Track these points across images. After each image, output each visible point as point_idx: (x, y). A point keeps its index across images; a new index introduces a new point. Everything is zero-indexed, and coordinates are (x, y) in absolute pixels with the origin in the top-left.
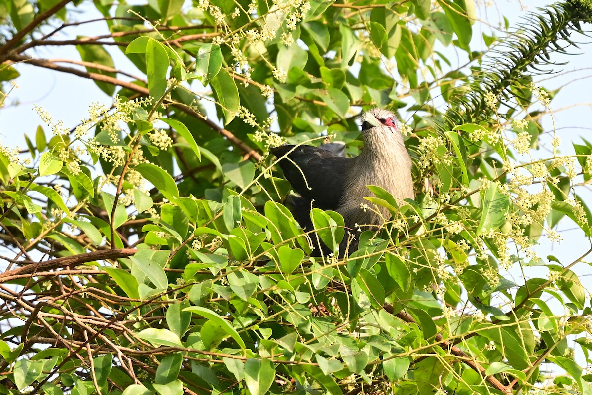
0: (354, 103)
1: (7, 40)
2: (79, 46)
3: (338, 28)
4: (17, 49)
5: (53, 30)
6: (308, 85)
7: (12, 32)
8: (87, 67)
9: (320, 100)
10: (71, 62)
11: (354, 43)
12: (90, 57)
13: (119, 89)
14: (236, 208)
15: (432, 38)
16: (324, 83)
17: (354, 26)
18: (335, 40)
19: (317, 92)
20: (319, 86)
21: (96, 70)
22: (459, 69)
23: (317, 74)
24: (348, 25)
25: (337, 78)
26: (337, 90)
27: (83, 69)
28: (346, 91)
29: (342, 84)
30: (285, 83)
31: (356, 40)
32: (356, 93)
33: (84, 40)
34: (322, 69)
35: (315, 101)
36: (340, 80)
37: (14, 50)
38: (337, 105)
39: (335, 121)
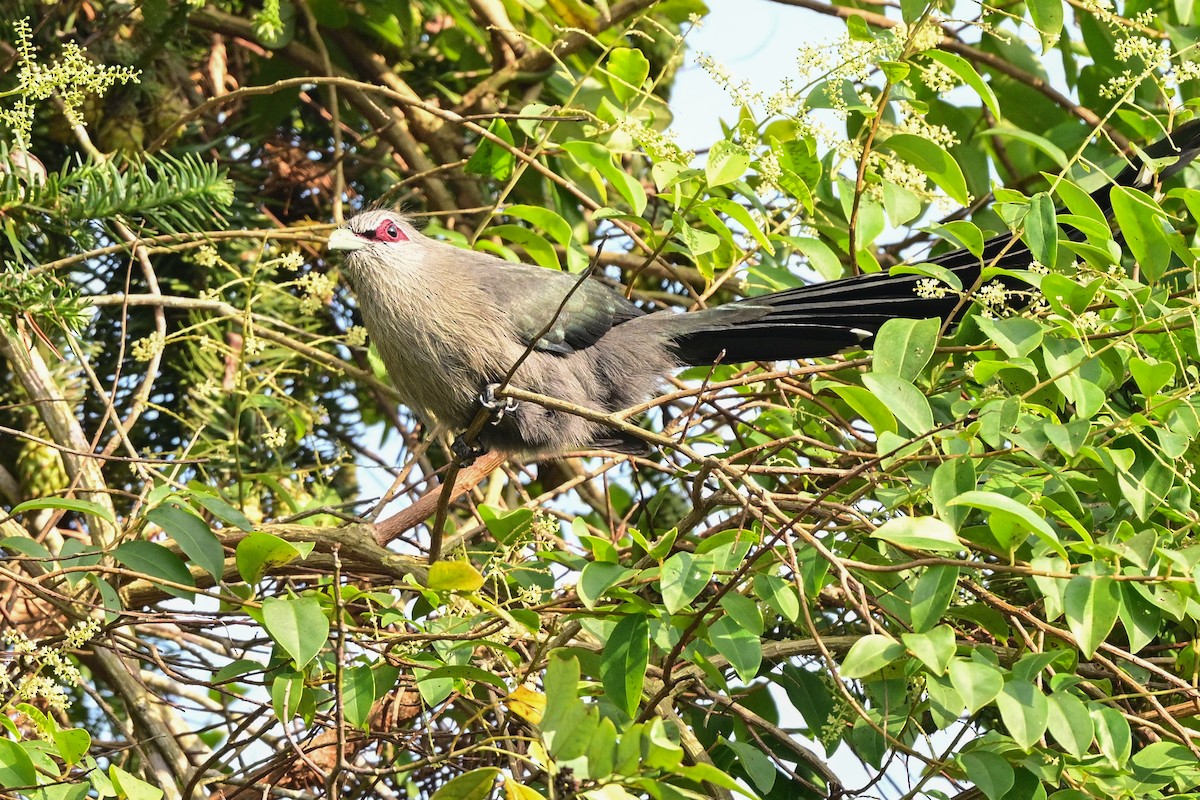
14: (1047, 218)
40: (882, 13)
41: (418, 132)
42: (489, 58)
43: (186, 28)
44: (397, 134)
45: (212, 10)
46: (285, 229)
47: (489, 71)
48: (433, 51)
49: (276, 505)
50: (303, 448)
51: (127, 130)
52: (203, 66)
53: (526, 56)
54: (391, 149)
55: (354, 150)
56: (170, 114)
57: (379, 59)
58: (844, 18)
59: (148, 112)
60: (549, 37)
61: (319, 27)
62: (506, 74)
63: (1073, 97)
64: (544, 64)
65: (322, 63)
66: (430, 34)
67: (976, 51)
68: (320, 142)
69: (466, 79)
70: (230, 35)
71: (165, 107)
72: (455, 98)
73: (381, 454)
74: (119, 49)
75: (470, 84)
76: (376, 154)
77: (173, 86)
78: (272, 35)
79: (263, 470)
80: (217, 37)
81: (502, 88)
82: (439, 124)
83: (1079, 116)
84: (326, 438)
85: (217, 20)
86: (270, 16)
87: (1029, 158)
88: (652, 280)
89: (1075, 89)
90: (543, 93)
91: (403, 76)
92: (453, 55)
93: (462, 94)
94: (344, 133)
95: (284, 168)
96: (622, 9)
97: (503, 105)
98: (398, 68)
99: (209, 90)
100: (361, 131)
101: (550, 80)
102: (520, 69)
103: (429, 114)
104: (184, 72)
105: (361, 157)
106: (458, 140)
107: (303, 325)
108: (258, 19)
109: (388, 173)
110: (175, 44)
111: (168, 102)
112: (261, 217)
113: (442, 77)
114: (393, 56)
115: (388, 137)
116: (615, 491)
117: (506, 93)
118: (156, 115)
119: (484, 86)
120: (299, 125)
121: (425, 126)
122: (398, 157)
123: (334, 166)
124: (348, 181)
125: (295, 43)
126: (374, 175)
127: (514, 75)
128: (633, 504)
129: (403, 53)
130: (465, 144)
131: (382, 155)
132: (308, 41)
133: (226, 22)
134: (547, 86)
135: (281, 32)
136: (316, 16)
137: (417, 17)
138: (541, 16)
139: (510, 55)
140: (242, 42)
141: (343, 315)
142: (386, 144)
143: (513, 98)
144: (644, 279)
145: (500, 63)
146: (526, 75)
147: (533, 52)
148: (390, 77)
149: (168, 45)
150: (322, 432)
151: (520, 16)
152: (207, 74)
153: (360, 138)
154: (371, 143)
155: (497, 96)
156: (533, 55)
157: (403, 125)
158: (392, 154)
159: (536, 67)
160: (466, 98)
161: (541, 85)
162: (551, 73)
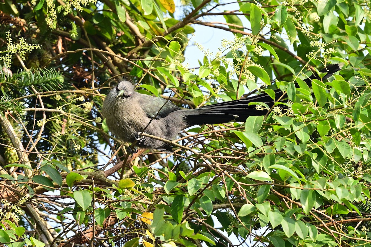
0: (362, 42)
1: (189, 13)
2: (225, 16)
3: (353, 5)
4: (194, 17)
5: (212, 8)
6: (339, 34)
7: (192, 9)
8: (229, 26)
9: (344, 41)
10: (221, 24)
11: (361, 12)
12: (231, 21)
14: (293, 89)
16: (347, 33)
17: (362, 4)
18: (352, 11)
19: (343, 38)
20: (345, 34)
21: (233, 27)
23: (344, 29)
24: (359, 4)
25: (353, 30)
26: (353, 36)
27: (227, 27)
28: (358, 37)
29: (356, 33)
30: (327, 33)
31: (362, 11)
32: (363, 37)
33: (227, 12)
34: (346, 26)
35: (342, 42)
36: (355, 31)
37: (193, 18)
38: (353, 44)
39: (353, 52)
40: (243, 31)
41: (115, 63)
42: (135, 43)
43: (51, 34)
44: (109, 64)
45: (58, 30)
46: (79, 90)
47: (135, 46)
48: (120, 41)
49: (76, 166)
50: (83, 150)
51: (35, 63)
52: (56, 45)
53: (145, 42)
54: (108, 68)
55: (97, 68)
56: (47, 58)
57: (105, 43)
58: (233, 32)
59: (41, 58)
60: (151, 37)
61: (88, 34)
62: (139, 47)
63: (296, 54)
64: (150, 44)
65: (89, 44)
66: (118, 36)
67: (269, 41)
68: (88, 66)
69: (128, 49)
70: (63, 36)
71: (45, 56)
72: (125, 54)
73: (105, 152)
74: (33, 40)
75: (129, 50)
76: (103, 69)
77: (47, 50)
78: (75, 36)
79: (72, 156)
80: (60, 37)
81: (138, 51)
82: (121, 61)
83: (297, 59)
84: (90, 148)
85: (60, 32)
86: (74, 31)
87: (283, 70)
89: (296, 52)
90: (149, 52)
91: (111, 48)
92: (125, 42)
93: (127, 53)
94: (94, 63)
95: (79, 73)
96: (171, 29)
97: (138, 56)
98: (110, 46)
99: (58, 52)
100: (99, 63)
101: (152, 49)
102: (143, 46)
103: (118, 58)
104: (50, 47)
105: (99, 70)
106: (126, 66)
107: (83, 117)
108: (71, 32)
109: (107, 74)
110: (48, 39)
111: (46, 55)
112: (72, 87)
113: (122, 48)
115: (107, 65)
116: (169, 162)
117: (139, 53)
118: (43, 58)
119: (133, 51)
120: (82, 61)
121: (117, 62)
122: (109, 70)
123: (92, 73)
124: (96, 77)
125: (81, 39)
126: (103, 75)
127: (141, 48)
128: (174, 166)
129: (111, 41)
130: (128, 67)
131: (105, 69)
132: (85, 38)
133: (62, 33)
134: (151, 50)
135: (77, 36)
136: (87, 32)
137: (114, 32)
138: (149, 31)
139: (140, 42)
140: (67, 38)
141: (94, 114)
142: (106, 67)
143: (141, 54)
145: (138, 44)
146: (145, 48)
148: (107, 48)
149: (46, 39)
150: (88, 146)
151: (143, 31)
152: (57, 47)
153: (99, 65)
154: (102, 66)
155: (137, 53)
156: (147, 42)
157: (111, 61)
158: (108, 69)
159: (147, 45)
160: (128, 54)
161: (149, 50)
162: (152, 47)
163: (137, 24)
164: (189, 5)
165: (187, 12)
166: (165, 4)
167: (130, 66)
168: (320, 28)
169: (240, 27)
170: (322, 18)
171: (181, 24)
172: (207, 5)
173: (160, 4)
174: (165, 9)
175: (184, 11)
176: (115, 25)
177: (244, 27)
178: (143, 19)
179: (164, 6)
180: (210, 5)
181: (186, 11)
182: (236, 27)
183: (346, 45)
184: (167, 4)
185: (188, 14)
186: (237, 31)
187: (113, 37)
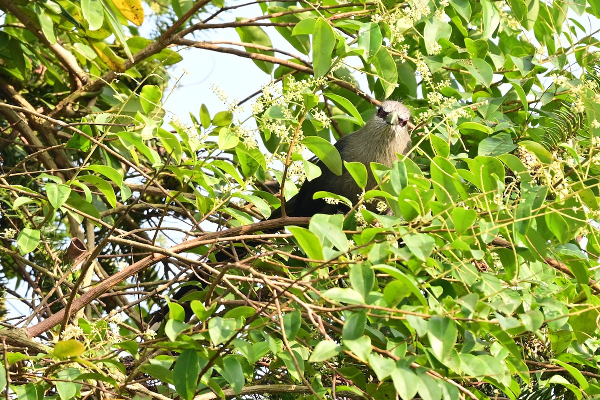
1: (168, 27)
2: (238, 28)
4: (180, 33)
5: (209, 16)
6: (455, 55)
7: (172, 19)
8: (246, 47)
9: (465, 69)
10: (231, 44)
11: (494, 13)
12: (249, 37)
13: (276, 66)
14: (402, 173)
15: (565, 6)
16: (469, 53)
18: (476, 11)
19: (462, 62)
20: (464, 56)
21: (254, 50)
22: (591, 35)
23: (463, 45)
25: (481, 47)
26: (480, 59)
27: (243, 50)
28: (489, 60)
29: (485, 53)
30: (433, 55)
31: (496, 12)
32: (499, 61)
33: (243, 21)
34: (467, 40)
35: (461, 71)
36: (484, 50)
37: (177, 35)
38: (482, 75)
39: (479, 88)
40: (273, 55)
41: (33, 125)
42: (69, 85)
44: (23, 126)
47: (69, 92)
48: (39, 83)
53: (88, 84)
54: (20, 134)
57: (12, 88)
58: (253, 58)
60: (100, 73)
62: (77, 93)
63: (373, 96)
64: (99, 86)
69: (57, 96)
72: (52, 107)
73: (18, 292)
75: (59, 99)
76: (12, 136)
81: (76, 101)
82: (44, 121)
83: (374, 104)
87: (350, 127)
88: (157, 198)
89: (374, 92)
90: (97, 102)
91: (24, 96)
92: (51, 83)
93: (55, 104)
97: (76, 109)
98: (21, 92)
101: (101, 95)
102: (86, 91)
109: (17, 146)
113: (44, 96)
114: (18, 86)
115: (18, 128)
117: (78, 103)
119: (67, 99)
121: (37, 122)
122: (23, 138)
126: (11, 148)
127: (83, 94)
129: (23, 84)
130: (58, 131)
131: (15, 137)
134: (100, 98)
137: (29, 66)
138: (94, 62)
139: (79, 83)
142: (17, 132)
143: (82, 106)
144: (153, 197)
145: (75, 87)
146: (88, 93)
147: (92, 81)
148: (18, 97)
151: (84, 63)
153: (2, 130)
154: (8, 132)
155: (73, 105)
156: (92, 83)
157: (26, 121)
158: (20, 137)
159: (93, 89)
160: (57, 107)
161: (97, 98)
162: (101, 92)
163: (72, 50)
164: (167, 12)
165: (162, 26)
166: (124, 10)
167: (60, 130)
168: (417, 46)
169: (267, 48)
170: (420, 27)
171: (155, 46)
172: (200, 12)
173: (115, 10)
174: (126, 18)
175: (157, 24)
176: (29, 53)
177: (274, 48)
178: (84, 39)
179: (122, 12)
180: (205, 11)
181: (160, 24)
182: (259, 49)
183: (469, 76)
184: (129, 9)
185: (165, 28)
186: (262, 56)
187: (26, 75)
